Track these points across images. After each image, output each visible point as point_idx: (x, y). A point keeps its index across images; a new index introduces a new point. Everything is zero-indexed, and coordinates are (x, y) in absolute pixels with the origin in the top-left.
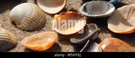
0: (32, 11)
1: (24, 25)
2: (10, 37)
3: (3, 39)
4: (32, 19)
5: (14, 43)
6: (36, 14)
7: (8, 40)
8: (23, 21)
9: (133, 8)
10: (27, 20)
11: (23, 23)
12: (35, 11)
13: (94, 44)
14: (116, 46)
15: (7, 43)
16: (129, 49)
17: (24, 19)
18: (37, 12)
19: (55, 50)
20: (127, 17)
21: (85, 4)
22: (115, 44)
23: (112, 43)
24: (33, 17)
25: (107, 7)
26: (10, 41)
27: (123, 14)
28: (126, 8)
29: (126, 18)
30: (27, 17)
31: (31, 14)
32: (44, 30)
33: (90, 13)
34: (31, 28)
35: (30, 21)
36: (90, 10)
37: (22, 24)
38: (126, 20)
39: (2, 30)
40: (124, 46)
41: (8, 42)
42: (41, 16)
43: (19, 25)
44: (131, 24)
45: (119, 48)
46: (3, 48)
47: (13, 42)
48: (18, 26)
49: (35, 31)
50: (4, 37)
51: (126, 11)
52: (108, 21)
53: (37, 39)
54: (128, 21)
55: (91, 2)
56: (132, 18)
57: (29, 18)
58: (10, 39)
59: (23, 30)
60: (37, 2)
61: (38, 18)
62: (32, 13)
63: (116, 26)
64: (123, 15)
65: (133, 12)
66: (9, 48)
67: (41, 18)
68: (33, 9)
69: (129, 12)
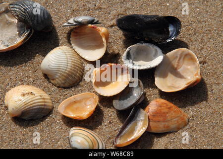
0: (68, 63)
1: (58, 81)
2: (45, 102)
3: (38, 107)
4: (68, 74)
5: (50, 108)
6: (72, 67)
7: (43, 107)
8: (57, 77)
9: (184, 54)
10: (63, 75)
11: (57, 78)
12: (70, 63)
13: (140, 110)
14: (164, 113)
15: (42, 110)
16: (179, 115)
17: (58, 74)
18: (73, 63)
19: (96, 115)
20: (178, 65)
21: (128, 49)
22: (163, 111)
23: (160, 110)
24: (69, 72)
25: (154, 52)
26: (46, 107)
27: (173, 60)
28: (176, 53)
29: (176, 66)
30: (62, 72)
31: (67, 68)
32: (82, 86)
33: (134, 58)
34: (67, 85)
35: (65, 77)
36: (134, 54)
37: (57, 80)
38: (176, 69)
39: (36, 95)
40: (172, 112)
41: (44, 108)
42: (78, 67)
43: (53, 80)
44: (182, 74)
45: (167, 115)
46: (38, 116)
47: (48, 108)
48: (52, 82)
49: (72, 87)
50: (39, 104)
51: (177, 57)
52: (155, 73)
53: (75, 102)
54: (179, 70)
55: (135, 45)
56: (184, 65)
57: (64, 73)
58: (46, 104)
59: (58, 87)
60: (71, 42)
61: (75, 71)
62: (67, 66)
63: (165, 79)
64: (173, 62)
65: (184, 58)
66: (45, 115)
67: (78, 69)
68: (69, 60)
69: (180, 58)
